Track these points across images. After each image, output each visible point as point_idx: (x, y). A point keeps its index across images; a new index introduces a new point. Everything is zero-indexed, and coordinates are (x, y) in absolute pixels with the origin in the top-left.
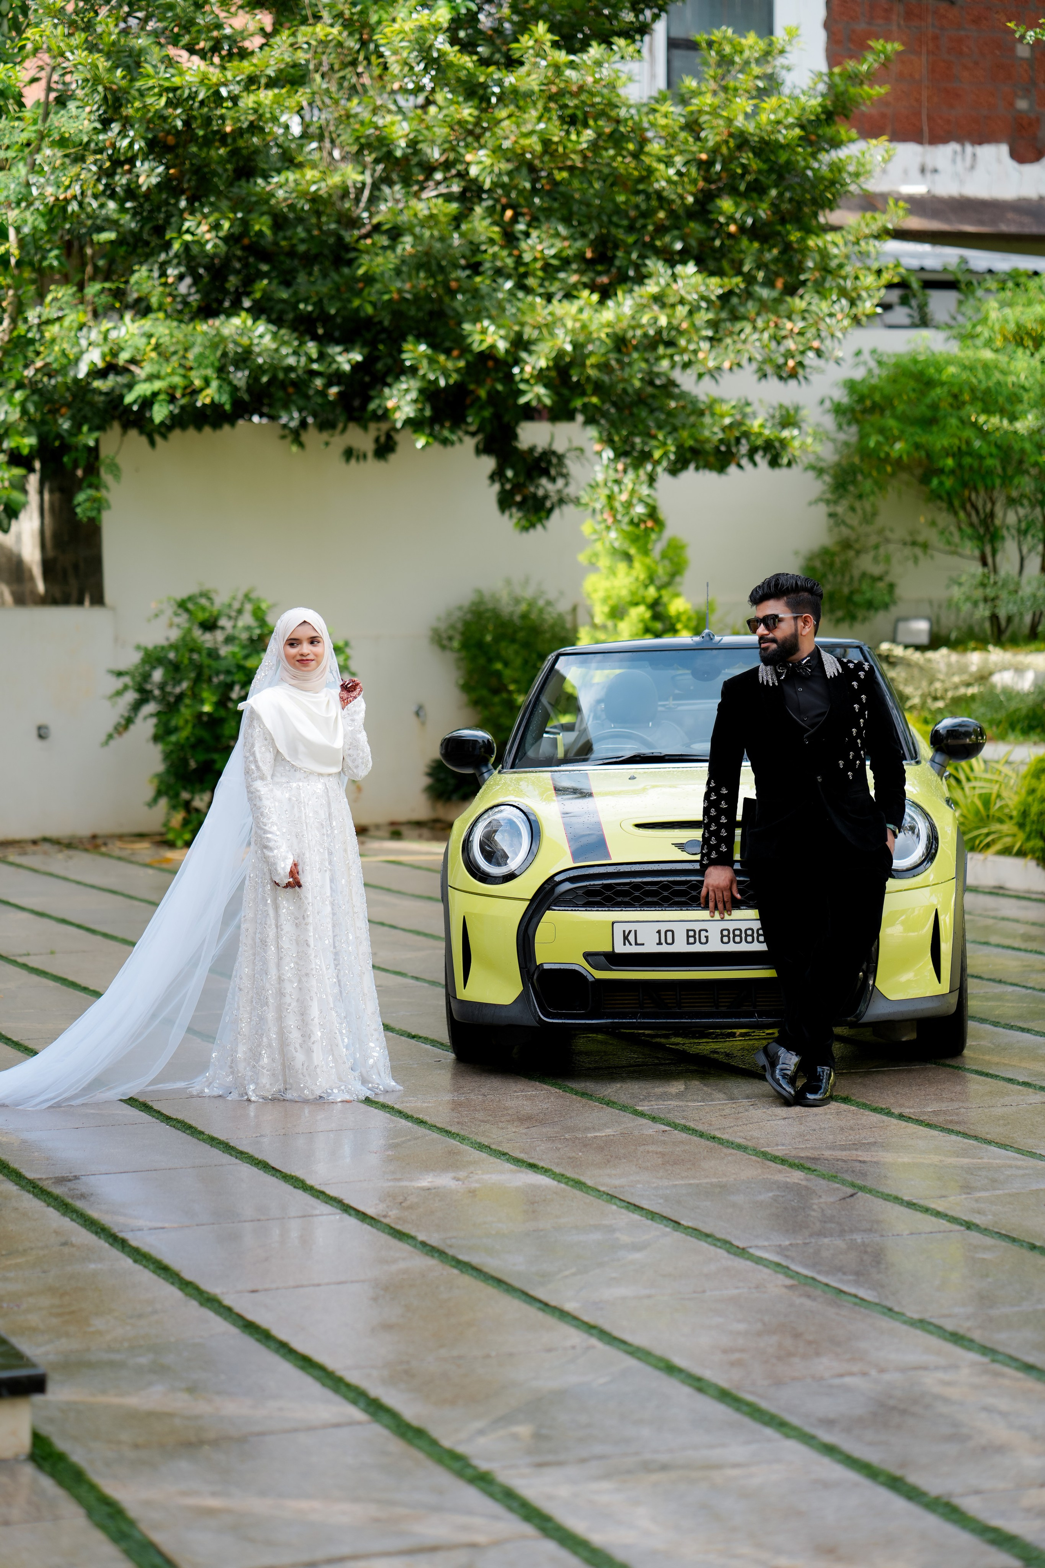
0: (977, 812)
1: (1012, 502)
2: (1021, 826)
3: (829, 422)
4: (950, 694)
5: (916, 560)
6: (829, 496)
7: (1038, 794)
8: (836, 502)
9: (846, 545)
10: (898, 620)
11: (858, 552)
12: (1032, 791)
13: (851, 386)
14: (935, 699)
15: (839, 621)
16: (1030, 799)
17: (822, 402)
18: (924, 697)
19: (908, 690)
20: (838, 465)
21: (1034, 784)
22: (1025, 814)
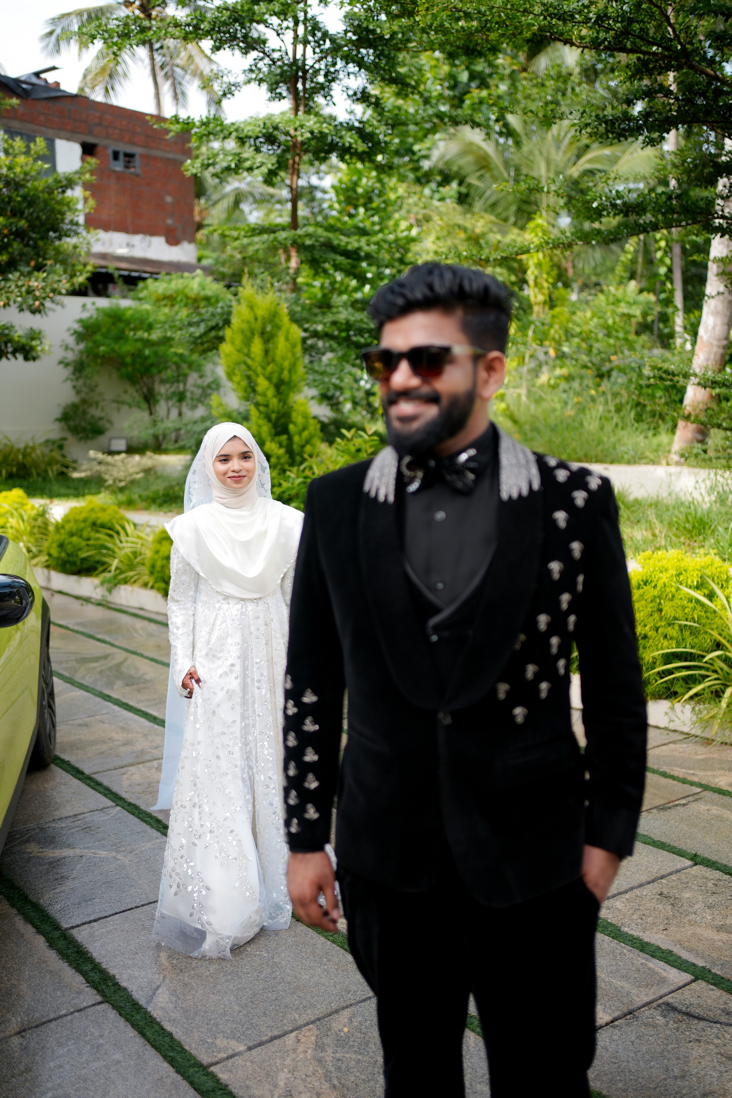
0: (130, 559)
1: (163, 382)
2: (152, 573)
3: (71, 341)
4: (128, 479)
5: (119, 410)
6: (73, 377)
7: (161, 554)
8: (77, 379)
9: (84, 401)
10: (111, 439)
11: (90, 405)
12: (157, 552)
13: (80, 321)
14: (120, 481)
15: (80, 440)
16: (156, 557)
17: (69, 330)
18: (114, 481)
19: (107, 477)
20: (74, 361)
21: (158, 546)
22: (153, 566)
